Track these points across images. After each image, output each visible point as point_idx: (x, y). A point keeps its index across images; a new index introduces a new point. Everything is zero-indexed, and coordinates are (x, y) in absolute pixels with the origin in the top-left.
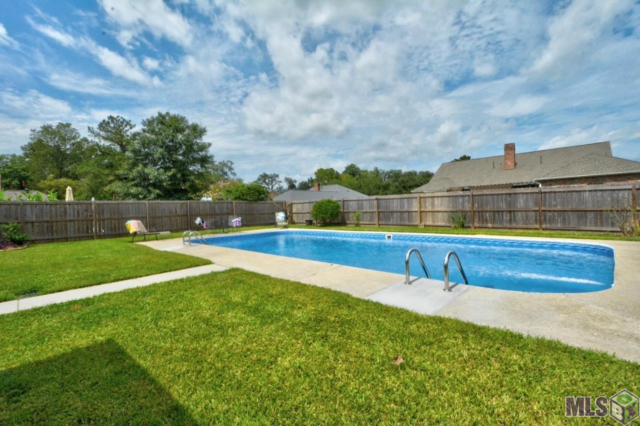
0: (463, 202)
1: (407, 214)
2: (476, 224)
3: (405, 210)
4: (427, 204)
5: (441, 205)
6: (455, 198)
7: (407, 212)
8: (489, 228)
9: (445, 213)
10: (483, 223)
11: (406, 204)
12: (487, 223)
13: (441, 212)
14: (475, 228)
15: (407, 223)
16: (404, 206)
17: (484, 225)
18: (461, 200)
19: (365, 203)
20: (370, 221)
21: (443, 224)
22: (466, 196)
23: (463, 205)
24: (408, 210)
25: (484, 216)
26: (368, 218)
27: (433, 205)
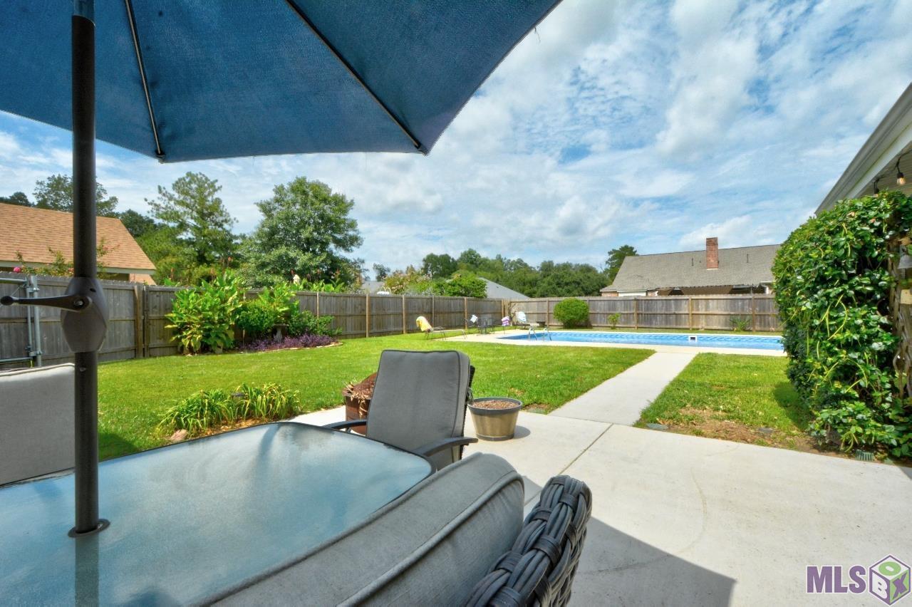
0: (743, 305)
1: (674, 316)
2: (757, 328)
3: (673, 312)
4: (700, 307)
5: (717, 308)
6: (733, 301)
7: (675, 314)
8: (772, 331)
9: (721, 316)
10: (765, 326)
11: (673, 306)
12: (769, 326)
13: (717, 315)
14: (757, 331)
15: (674, 326)
16: (671, 307)
17: (767, 329)
18: (740, 303)
19: (618, 303)
20: (624, 323)
21: (719, 327)
22: (746, 299)
23: (743, 309)
24: (676, 312)
25: (767, 320)
26: (623, 320)
27: (707, 307)
